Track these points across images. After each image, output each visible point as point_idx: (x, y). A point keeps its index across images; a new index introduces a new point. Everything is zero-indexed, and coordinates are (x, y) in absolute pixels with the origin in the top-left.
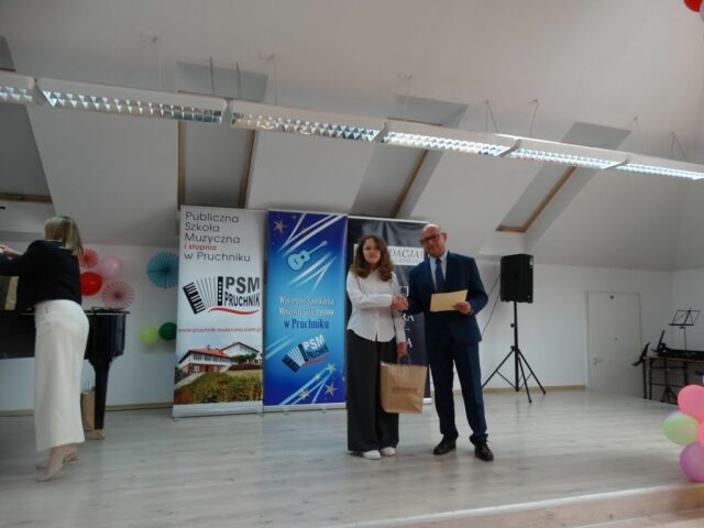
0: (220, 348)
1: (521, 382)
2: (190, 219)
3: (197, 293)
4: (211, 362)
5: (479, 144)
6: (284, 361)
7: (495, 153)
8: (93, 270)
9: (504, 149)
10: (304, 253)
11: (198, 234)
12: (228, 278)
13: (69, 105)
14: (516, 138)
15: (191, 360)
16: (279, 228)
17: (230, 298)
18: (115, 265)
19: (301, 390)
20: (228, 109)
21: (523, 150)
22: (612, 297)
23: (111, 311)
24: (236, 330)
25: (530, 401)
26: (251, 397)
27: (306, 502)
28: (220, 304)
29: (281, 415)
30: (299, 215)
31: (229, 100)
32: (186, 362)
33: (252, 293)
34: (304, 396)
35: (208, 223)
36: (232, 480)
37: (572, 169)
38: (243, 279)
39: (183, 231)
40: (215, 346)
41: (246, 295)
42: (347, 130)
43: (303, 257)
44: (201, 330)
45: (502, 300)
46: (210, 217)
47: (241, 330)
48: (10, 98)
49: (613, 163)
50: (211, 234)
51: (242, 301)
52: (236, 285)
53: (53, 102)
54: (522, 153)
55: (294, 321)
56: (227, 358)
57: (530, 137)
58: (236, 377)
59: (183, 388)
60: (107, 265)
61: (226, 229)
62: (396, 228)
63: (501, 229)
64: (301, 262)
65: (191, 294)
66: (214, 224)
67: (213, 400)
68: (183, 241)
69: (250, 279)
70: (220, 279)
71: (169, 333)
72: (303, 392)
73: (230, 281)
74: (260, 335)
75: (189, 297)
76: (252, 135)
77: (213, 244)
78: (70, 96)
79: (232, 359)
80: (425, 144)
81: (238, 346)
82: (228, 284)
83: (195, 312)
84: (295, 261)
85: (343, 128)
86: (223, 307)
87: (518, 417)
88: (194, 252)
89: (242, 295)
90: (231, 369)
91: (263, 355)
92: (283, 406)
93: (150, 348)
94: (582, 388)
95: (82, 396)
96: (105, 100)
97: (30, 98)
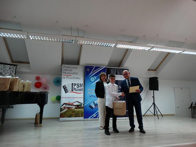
0: (72, 103)
1: (156, 113)
2: (65, 68)
3: (66, 88)
4: (70, 106)
5: (142, 47)
6: (89, 106)
7: (147, 49)
8: (40, 81)
9: (149, 48)
10: (95, 77)
11: (67, 72)
12: (74, 84)
13: (35, 39)
14: (152, 45)
15: (64, 106)
16: (88, 70)
17: (75, 89)
18: (45, 80)
19: (94, 114)
20: (75, 39)
21: (155, 49)
22: (182, 89)
23: (44, 92)
24: (76, 98)
25: (158, 119)
26: (80, 116)
27: (96, 144)
28: (72, 91)
29: (89, 121)
30: (94, 67)
31: (76, 37)
32: (63, 106)
33: (81, 88)
34: (95, 116)
35: (69, 69)
36: (76, 138)
37: (169, 53)
38: (79, 84)
39: (63, 71)
40: (71, 102)
41: (79, 88)
42: (106, 44)
43: (94, 78)
44: (67, 98)
45: (150, 90)
46: (70, 67)
47: (78, 98)
48: (21, 37)
49: (180, 52)
50: (70, 72)
51: (78, 90)
52: (77, 86)
53: (31, 38)
54: (154, 49)
55: (92, 95)
56: (74, 105)
57: (157, 45)
58: (77, 111)
59: (62, 113)
60: (43, 80)
61: (74, 71)
62: (120, 70)
63: (149, 70)
64: (94, 79)
65: (65, 88)
66: (71, 69)
67: (70, 117)
68: (63, 74)
69: (80, 84)
70: (72, 84)
71: (59, 98)
72: (94, 115)
73: (75, 85)
74: (83, 99)
75: (64, 89)
76: (81, 46)
77: (71, 74)
78: (36, 37)
79: (76, 106)
80: (127, 48)
81: (77, 102)
82: (74, 85)
83: (66, 93)
84: (92, 79)
85: (105, 44)
86: (73, 91)
87: (155, 123)
88: (66, 77)
89: (78, 88)
90: (75, 108)
91: (84, 105)
92: (89, 119)
93: (54, 102)
94: (173, 115)
95: (36, 115)
96: (44, 38)
97: (26, 37)
